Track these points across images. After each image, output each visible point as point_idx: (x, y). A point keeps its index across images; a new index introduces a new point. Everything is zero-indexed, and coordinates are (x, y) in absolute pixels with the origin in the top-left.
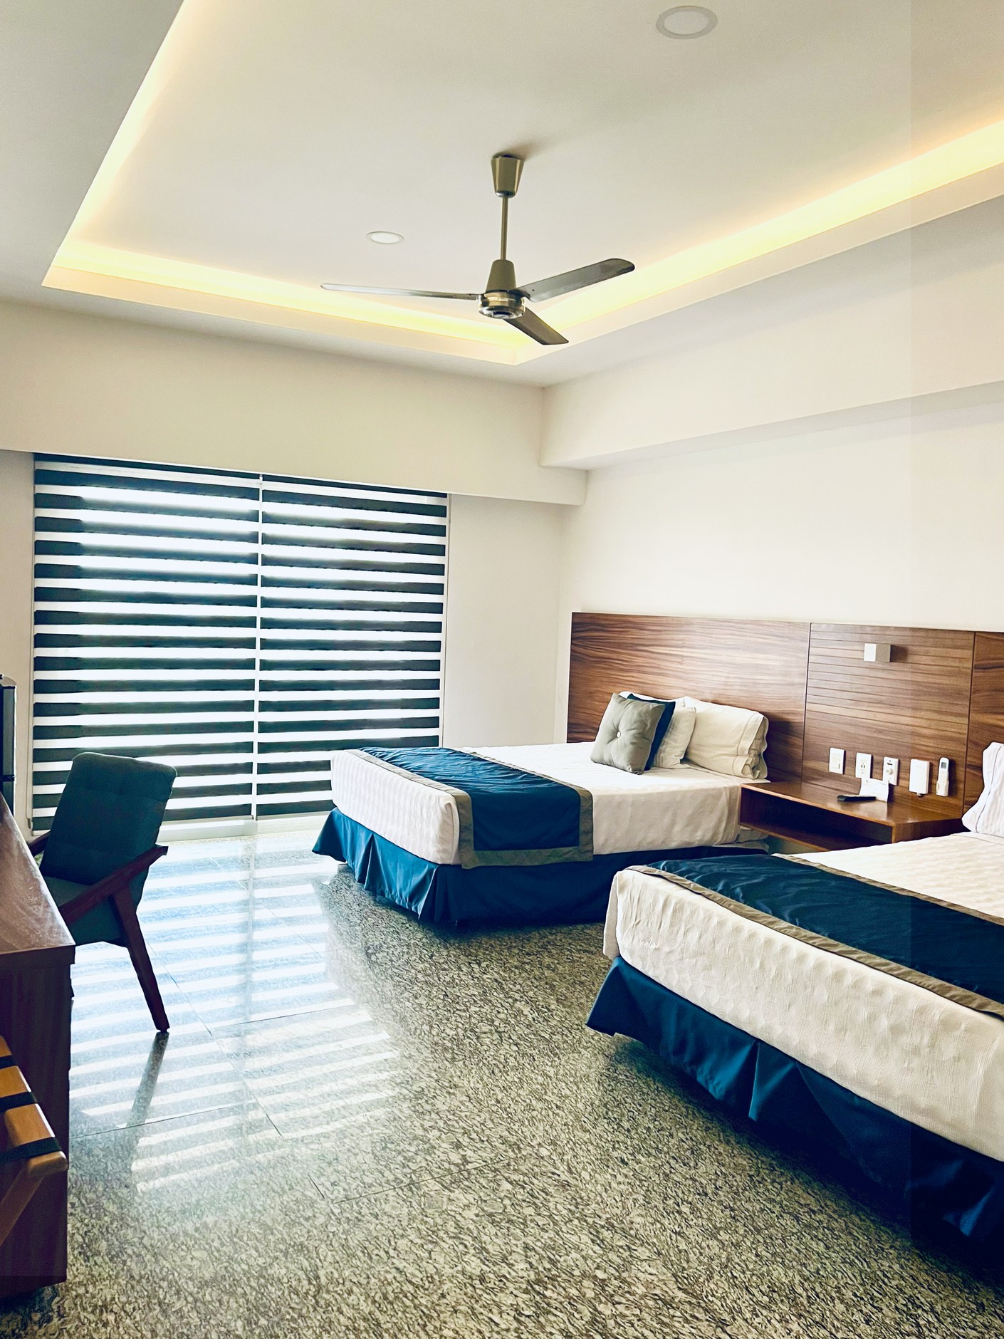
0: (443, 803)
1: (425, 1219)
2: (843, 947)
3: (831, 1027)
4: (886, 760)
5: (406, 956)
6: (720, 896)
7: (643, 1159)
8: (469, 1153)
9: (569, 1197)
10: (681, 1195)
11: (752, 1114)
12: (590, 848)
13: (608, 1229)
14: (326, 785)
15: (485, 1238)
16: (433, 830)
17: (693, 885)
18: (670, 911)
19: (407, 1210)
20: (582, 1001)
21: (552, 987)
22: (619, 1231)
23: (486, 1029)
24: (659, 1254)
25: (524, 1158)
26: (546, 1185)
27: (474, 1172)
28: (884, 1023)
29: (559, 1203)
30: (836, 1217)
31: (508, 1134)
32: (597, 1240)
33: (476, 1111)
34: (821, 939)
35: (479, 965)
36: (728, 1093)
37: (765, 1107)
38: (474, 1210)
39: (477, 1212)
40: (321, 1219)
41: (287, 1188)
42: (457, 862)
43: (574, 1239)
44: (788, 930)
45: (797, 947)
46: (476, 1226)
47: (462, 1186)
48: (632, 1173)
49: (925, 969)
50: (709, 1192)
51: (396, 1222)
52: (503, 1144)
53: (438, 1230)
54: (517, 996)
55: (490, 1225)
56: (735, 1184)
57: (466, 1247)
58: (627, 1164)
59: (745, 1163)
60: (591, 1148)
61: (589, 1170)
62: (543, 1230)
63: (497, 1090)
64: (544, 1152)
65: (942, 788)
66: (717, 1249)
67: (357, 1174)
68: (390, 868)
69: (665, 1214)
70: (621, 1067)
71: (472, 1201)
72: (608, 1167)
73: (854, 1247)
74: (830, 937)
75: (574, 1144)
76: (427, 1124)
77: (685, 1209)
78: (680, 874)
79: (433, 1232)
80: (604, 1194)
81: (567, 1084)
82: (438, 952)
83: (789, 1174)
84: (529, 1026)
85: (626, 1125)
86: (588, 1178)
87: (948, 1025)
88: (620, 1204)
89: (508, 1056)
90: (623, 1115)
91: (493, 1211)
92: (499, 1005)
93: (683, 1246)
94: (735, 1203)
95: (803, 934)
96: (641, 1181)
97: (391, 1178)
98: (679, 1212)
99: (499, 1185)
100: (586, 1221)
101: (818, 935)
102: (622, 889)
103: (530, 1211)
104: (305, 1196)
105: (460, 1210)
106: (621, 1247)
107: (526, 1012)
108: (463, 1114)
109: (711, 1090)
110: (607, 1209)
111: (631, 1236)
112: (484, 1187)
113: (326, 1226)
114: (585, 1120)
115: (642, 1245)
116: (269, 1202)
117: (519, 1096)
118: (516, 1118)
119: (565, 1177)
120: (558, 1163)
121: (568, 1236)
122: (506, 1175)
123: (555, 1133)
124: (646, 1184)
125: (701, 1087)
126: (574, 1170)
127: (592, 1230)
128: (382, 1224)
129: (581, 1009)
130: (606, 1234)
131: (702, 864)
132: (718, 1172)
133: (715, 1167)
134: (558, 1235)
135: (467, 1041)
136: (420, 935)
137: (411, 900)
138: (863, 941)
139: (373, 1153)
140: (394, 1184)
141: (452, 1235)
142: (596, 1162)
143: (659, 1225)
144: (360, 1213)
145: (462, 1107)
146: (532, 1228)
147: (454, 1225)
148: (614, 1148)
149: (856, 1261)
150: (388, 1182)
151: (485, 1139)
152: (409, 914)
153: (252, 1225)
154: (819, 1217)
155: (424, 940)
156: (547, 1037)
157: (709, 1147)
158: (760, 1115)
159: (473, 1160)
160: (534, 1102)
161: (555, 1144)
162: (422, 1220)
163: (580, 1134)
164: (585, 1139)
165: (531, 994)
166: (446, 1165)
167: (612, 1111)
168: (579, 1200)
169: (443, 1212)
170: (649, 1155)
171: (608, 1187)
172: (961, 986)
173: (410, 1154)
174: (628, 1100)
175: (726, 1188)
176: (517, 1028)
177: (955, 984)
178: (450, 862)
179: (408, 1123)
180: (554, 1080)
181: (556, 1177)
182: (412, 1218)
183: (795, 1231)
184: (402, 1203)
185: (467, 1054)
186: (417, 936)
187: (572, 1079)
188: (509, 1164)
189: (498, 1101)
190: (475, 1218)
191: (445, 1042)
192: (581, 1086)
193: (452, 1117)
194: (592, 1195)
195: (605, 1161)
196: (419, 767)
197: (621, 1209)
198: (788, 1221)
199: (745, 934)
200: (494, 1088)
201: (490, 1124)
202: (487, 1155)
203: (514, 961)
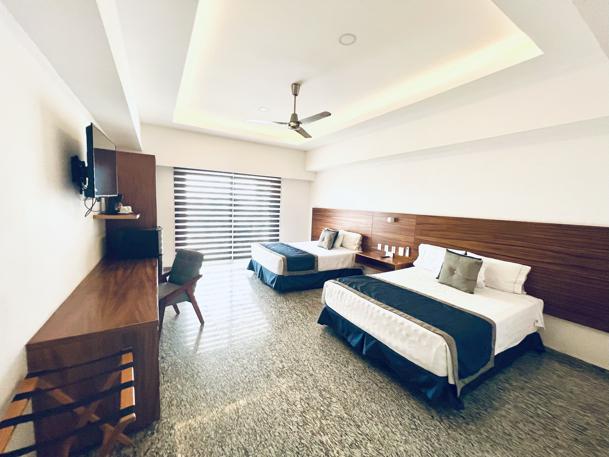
0: (279, 260)
1: (271, 388)
2: (390, 308)
3: (387, 332)
4: (393, 247)
5: (270, 299)
6: (354, 290)
7: (333, 365)
8: (285, 364)
9: (313, 379)
10: (344, 378)
11: (364, 353)
12: (317, 270)
13: (324, 391)
14: (250, 251)
15: (289, 396)
16: (277, 266)
17: (347, 286)
18: (340, 294)
19: (266, 385)
20: (315, 312)
21: (308, 308)
22: (327, 392)
23: (290, 322)
24: (339, 400)
25: (300, 365)
26: (306, 375)
27: (286, 371)
28: (404, 333)
29: (310, 382)
30: (388, 384)
31: (295, 357)
32: (321, 395)
33: (287, 349)
34: (384, 305)
35: (289, 302)
36: (357, 345)
37: (367, 352)
38: (286, 385)
40: (241, 390)
41: (232, 378)
42: (283, 275)
43: (314, 395)
44: (374, 302)
45: (377, 308)
46: (286, 391)
47: (282, 376)
48: (330, 370)
49: (415, 316)
50: (352, 376)
51: (263, 390)
52: (294, 361)
53: (275, 393)
54: (298, 311)
55: (290, 391)
56: (359, 373)
57: (283, 399)
58: (329, 367)
59: (361, 365)
60: (319, 361)
61: (318, 369)
62: (305, 392)
63: (293, 342)
64: (306, 363)
65: (407, 255)
66: (355, 397)
67: (253, 373)
68: (266, 275)
69: (340, 385)
70: (326, 334)
71: (285, 381)
72: (323, 368)
73: (394, 395)
74: (387, 304)
75: (314, 360)
76: (273, 354)
77: (345, 383)
78: (343, 283)
79: (273, 394)
81: (312, 339)
82: (278, 298)
83: (373, 369)
84: (301, 321)
86: (318, 372)
87: (424, 336)
88: (327, 381)
89: (296, 330)
90: (327, 350)
91: (291, 385)
92: (294, 314)
93: (346, 397)
94: (359, 380)
95: (379, 303)
96: (333, 373)
97: (262, 374)
98: (344, 384)
99: (293, 376)
100: (317, 388)
102: (327, 286)
103: (301, 385)
104: (237, 381)
105: (281, 385)
106: (328, 398)
107: (301, 316)
108: (283, 350)
109: (351, 344)
110: (324, 384)
111: (331, 393)
112: (289, 376)
113: (242, 392)
114: (317, 351)
115: (334, 397)
116: (226, 384)
117: (299, 344)
118: (298, 352)
119: (312, 372)
120: (310, 367)
121: (313, 394)
122: (295, 372)
123: (308, 356)
124: (334, 374)
125: (348, 342)
126: (314, 369)
127: (319, 391)
128: (259, 391)
129: (315, 315)
130: (324, 393)
132: (354, 369)
133: (353, 367)
134: (310, 394)
135: (285, 326)
136: (273, 293)
137: (271, 283)
138: (396, 305)
139: (257, 365)
140: (263, 376)
141: (279, 395)
142: (320, 366)
143: (338, 389)
144: (252, 387)
145: (283, 348)
146: (302, 391)
147: (280, 391)
148: (325, 361)
149: (395, 400)
151: (289, 359)
152: (271, 287)
153: (221, 393)
154: (383, 384)
156: (306, 324)
157: (351, 360)
158: (366, 354)
159: (286, 367)
160: (303, 346)
161: (309, 360)
162: (271, 389)
163: (315, 356)
164: (317, 358)
165: (302, 310)
166: (278, 369)
167: (324, 348)
168: (315, 380)
169: (277, 386)
170: (335, 363)
171: (324, 376)
172: (427, 323)
173: (268, 365)
174: (328, 345)
175: (357, 375)
176: (298, 321)
177: (425, 322)
178: (281, 274)
179: (268, 354)
181: (309, 372)
182: (267, 389)
183: (377, 390)
184: (265, 383)
185: (285, 330)
186: (272, 293)
187: (313, 338)
188: (296, 368)
189: (293, 346)
190: (286, 388)
191: (279, 326)
192: (316, 340)
193: (280, 352)
194: (319, 378)
195: (322, 366)
196: (273, 249)
197: (327, 383)
198: (375, 386)
199: (362, 302)
200: (292, 341)
201: (291, 354)
202: (290, 365)
203: (298, 301)
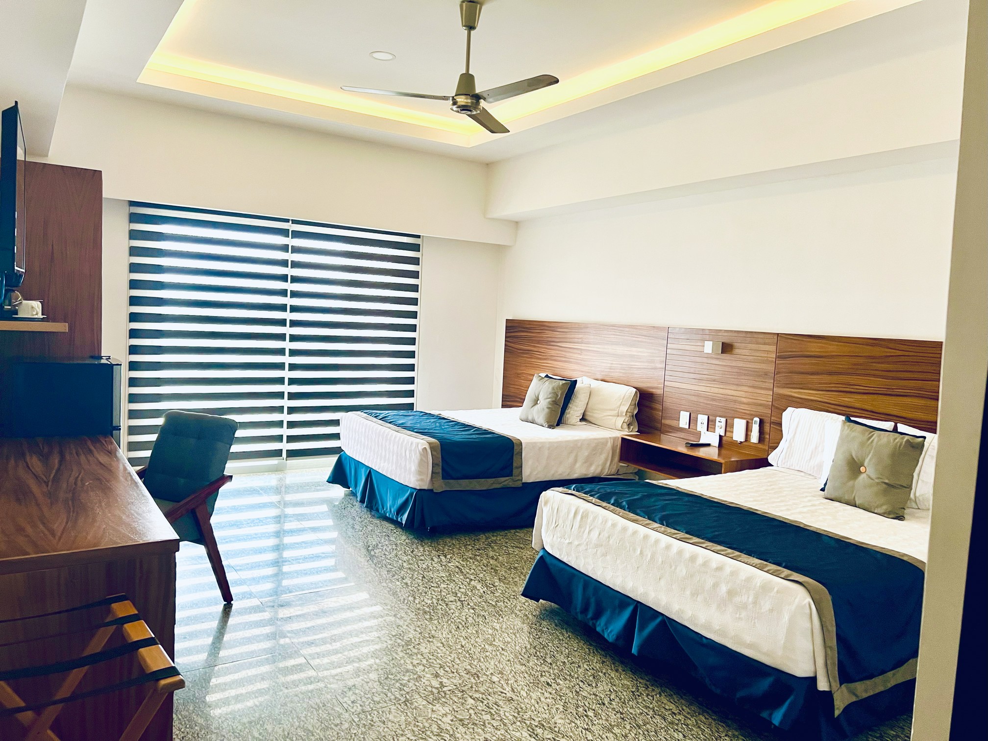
0: (420, 448)
1: (417, 723)
2: (696, 540)
3: (688, 592)
4: (718, 419)
5: (395, 552)
6: (613, 507)
7: (561, 682)
8: (445, 680)
9: (513, 708)
10: (587, 705)
11: (634, 651)
12: (520, 478)
13: (540, 728)
14: (337, 436)
15: (458, 735)
16: (413, 467)
17: (594, 500)
18: (579, 517)
19: (404, 718)
20: (516, 580)
21: (496, 571)
22: (547, 729)
23: (452, 599)
25: (482, 683)
26: (497, 700)
27: (448, 692)
28: (724, 589)
29: (507, 711)
30: (689, 717)
31: (470, 667)
33: (448, 653)
34: (682, 535)
35: (445, 557)
36: (618, 638)
37: (641, 648)
38: (450, 717)
39: (452, 718)
40: (346, 725)
41: (321, 705)
42: (430, 488)
44: (659, 529)
45: (665, 540)
46: (451, 728)
47: (441, 702)
48: (554, 691)
49: (750, 553)
50: (606, 703)
51: (397, 726)
52: (467, 674)
53: (426, 730)
54: (472, 577)
55: (461, 727)
56: (623, 697)
58: (551, 686)
59: (628, 683)
60: (526, 675)
61: (526, 690)
62: (496, 729)
63: (461, 639)
64: (495, 679)
65: (754, 437)
67: (369, 696)
68: (383, 491)
69: (577, 717)
70: (544, 623)
71: (448, 711)
72: (538, 687)
73: (702, 736)
74: (687, 533)
75: (515, 673)
76: (415, 662)
77: (591, 713)
78: (585, 493)
79: (423, 732)
80: (536, 705)
81: (508, 634)
82: (417, 548)
83: (657, 690)
84: (481, 597)
85: (549, 661)
86: (525, 695)
87: (765, 588)
88: (547, 711)
89: (468, 616)
90: (546, 654)
91: (463, 718)
92: (460, 583)
94: (623, 709)
95: (669, 531)
96: (561, 696)
97: (393, 697)
98: (587, 716)
99: (465, 701)
100: (525, 723)
101: (679, 532)
102: (546, 503)
103: (487, 717)
104: (334, 710)
105: (441, 718)
107: (478, 588)
108: (439, 655)
109: (606, 636)
110: (539, 715)
111: (556, 732)
112: (456, 702)
113: (350, 730)
114: (522, 657)
115: (563, 737)
116: (309, 714)
117: (476, 642)
118: (475, 657)
119: (510, 694)
120: (505, 686)
121: (514, 733)
122: (470, 694)
123: (502, 666)
124: (564, 698)
125: (598, 633)
126: (515, 690)
127: (529, 729)
128: (388, 728)
129: (516, 585)
131: (599, 487)
132: (611, 690)
133: (609, 687)
134: (507, 732)
135: (439, 607)
136: (404, 537)
137: (397, 514)
138: (709, 535)
139: (379, 682)
140: (394, 701)
141: (435, 733)
142: (531, 685)
143: (573, 725)
144: (372, 721)
145: (439, 651)
146: (490, 728)
147: (437, 727)
148: (542, 676)
150: (390, 700)
151: (455, 671)
152: (397, 523)
153: (299, 730)
154: (678, 717)
155: (407, 541)
156: (494, 603)
157: (605, 674)
158: (639, 651)
159: (447, 685)
160: (487, 646)
161: (502, 673)
162: (415, 724)
163: (519, 667)
164: (522, 670)
165: (481, 575)
166: (430, 689)
167: (539, 652)
168: (520, 709)
169: (429, 719)
170: (565, 679)
171: (539, 701)
172: (774, 564)
173: (404, 682)
174: (550, 644)
175: (617, 700)
176: (473, 598)
177: (770, 563)
178: (426, 487)
179: (402, 662)
180: (500, 632)
181: (504, 695)
182: (408, 724)
183: (663, 726)
184: (401, 713)
185: (440, 615)
186: (402, 538)
187: (511, 631)
188: (472, 687)
189: (462, 646)
190: (450, 722)
191: (424, 607)
192: (518, 635)
193: (431, 657)
194: (528, 706)
195: (536, 683)
196: (402, 424)
197: (548, 714)
198: (658, 720)
199: (630, 532)
200: (459, 638)
201: (457, 661)
202: (457, 681)
203: (469, 554)
